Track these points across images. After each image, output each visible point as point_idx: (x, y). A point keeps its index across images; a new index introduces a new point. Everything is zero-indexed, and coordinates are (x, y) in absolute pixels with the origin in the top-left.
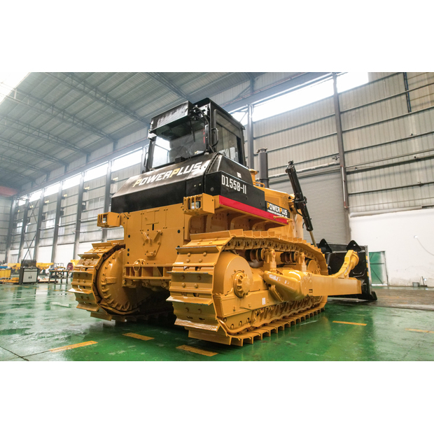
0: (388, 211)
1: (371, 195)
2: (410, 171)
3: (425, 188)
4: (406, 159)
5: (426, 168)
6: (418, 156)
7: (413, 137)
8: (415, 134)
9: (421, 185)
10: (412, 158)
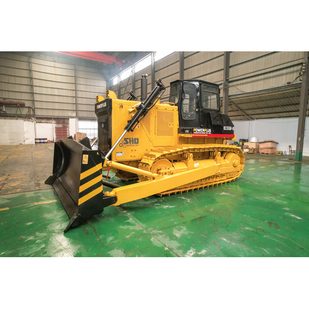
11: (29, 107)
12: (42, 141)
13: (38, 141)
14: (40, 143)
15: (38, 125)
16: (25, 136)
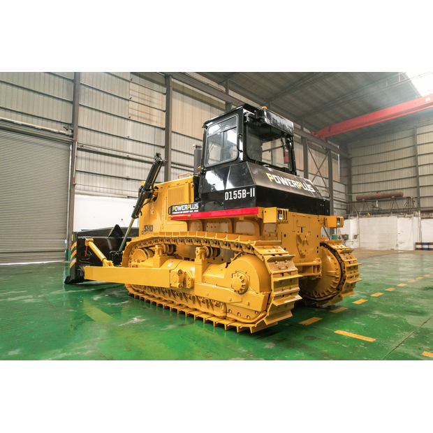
0: (104, 194)
1: (91, 176)
2: (123, 165)
3: (130, 182)
4: (121, 154)
5: (133, 167)
6: (130, 156)
7: (128, 139)
8: (130, 138)
9: (128, 179)
10: (125, 155)
11: (409, 198)
12: (426, 247)
13: (419, 246)
14: (422, 249)
15: (424, 222)
16: (399, 238)
